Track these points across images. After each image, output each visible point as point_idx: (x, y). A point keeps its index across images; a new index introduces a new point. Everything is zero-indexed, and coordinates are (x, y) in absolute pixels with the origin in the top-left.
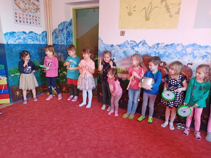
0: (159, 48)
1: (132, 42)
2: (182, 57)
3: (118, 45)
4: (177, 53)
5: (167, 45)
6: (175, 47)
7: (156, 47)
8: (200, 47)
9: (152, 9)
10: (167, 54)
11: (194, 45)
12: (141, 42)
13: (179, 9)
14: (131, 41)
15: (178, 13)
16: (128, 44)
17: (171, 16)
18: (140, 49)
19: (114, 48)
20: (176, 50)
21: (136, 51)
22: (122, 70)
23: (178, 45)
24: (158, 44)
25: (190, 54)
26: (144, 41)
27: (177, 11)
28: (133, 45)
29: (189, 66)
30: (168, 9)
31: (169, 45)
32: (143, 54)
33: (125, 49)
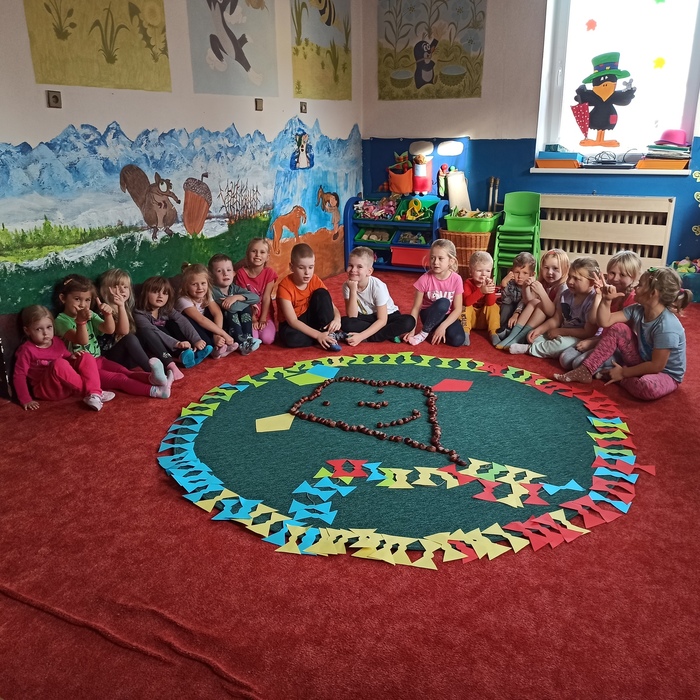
0: (151, 143)
1: (87, 131)
2: (191, 160)
3: (47, 144)
4: (182, 151)
5: (163, 135)
6: (177, 139)
7: (145, 142)
8: (210, 134)
9: (115, 29)
10: (167, 158)
11: (201, 130)
12: (108, 129)
13: (165, 41)
14: (82, 126)
15: (165, 51)
16: (78, 137)
17: (155, 58)
18: (111, 149)
19: (35, 153)
20: (180, 145)
21: (102, 159)
22: (77, 232)
23: (181, 131)
24: (147, 133)
25: (201, 153)
26: (114, 125)
27: (162, 46)
28: (92, 138)
29: (205, 180)
30: (146, 38)
31: (166, 134)
32: (121, 167)
33: (72, 156)
